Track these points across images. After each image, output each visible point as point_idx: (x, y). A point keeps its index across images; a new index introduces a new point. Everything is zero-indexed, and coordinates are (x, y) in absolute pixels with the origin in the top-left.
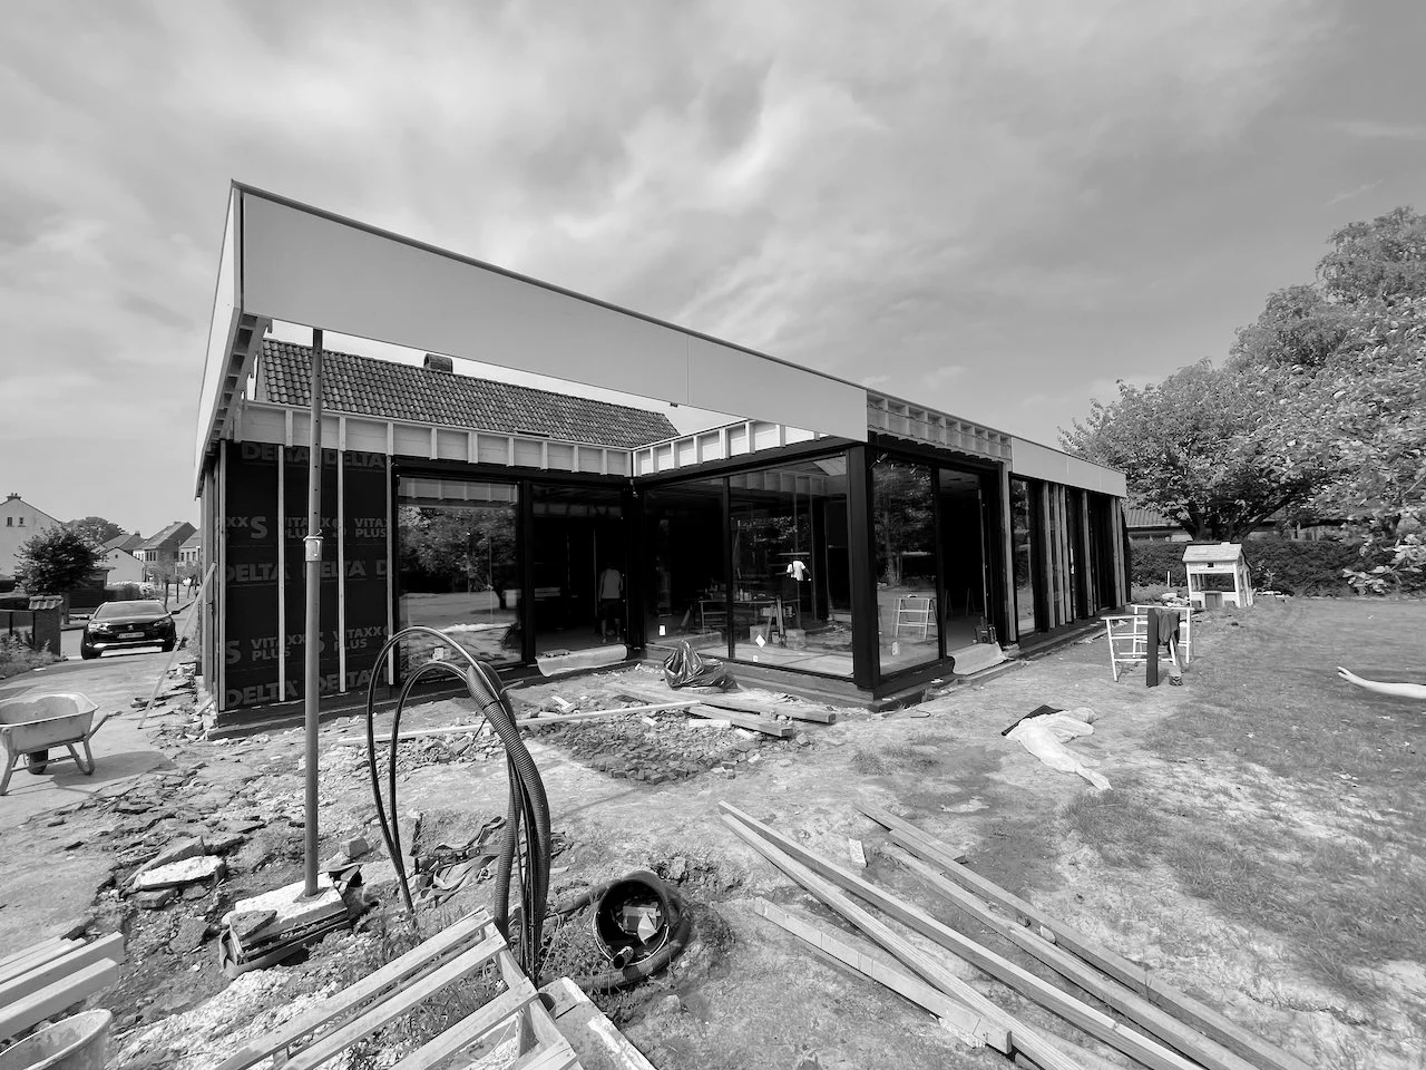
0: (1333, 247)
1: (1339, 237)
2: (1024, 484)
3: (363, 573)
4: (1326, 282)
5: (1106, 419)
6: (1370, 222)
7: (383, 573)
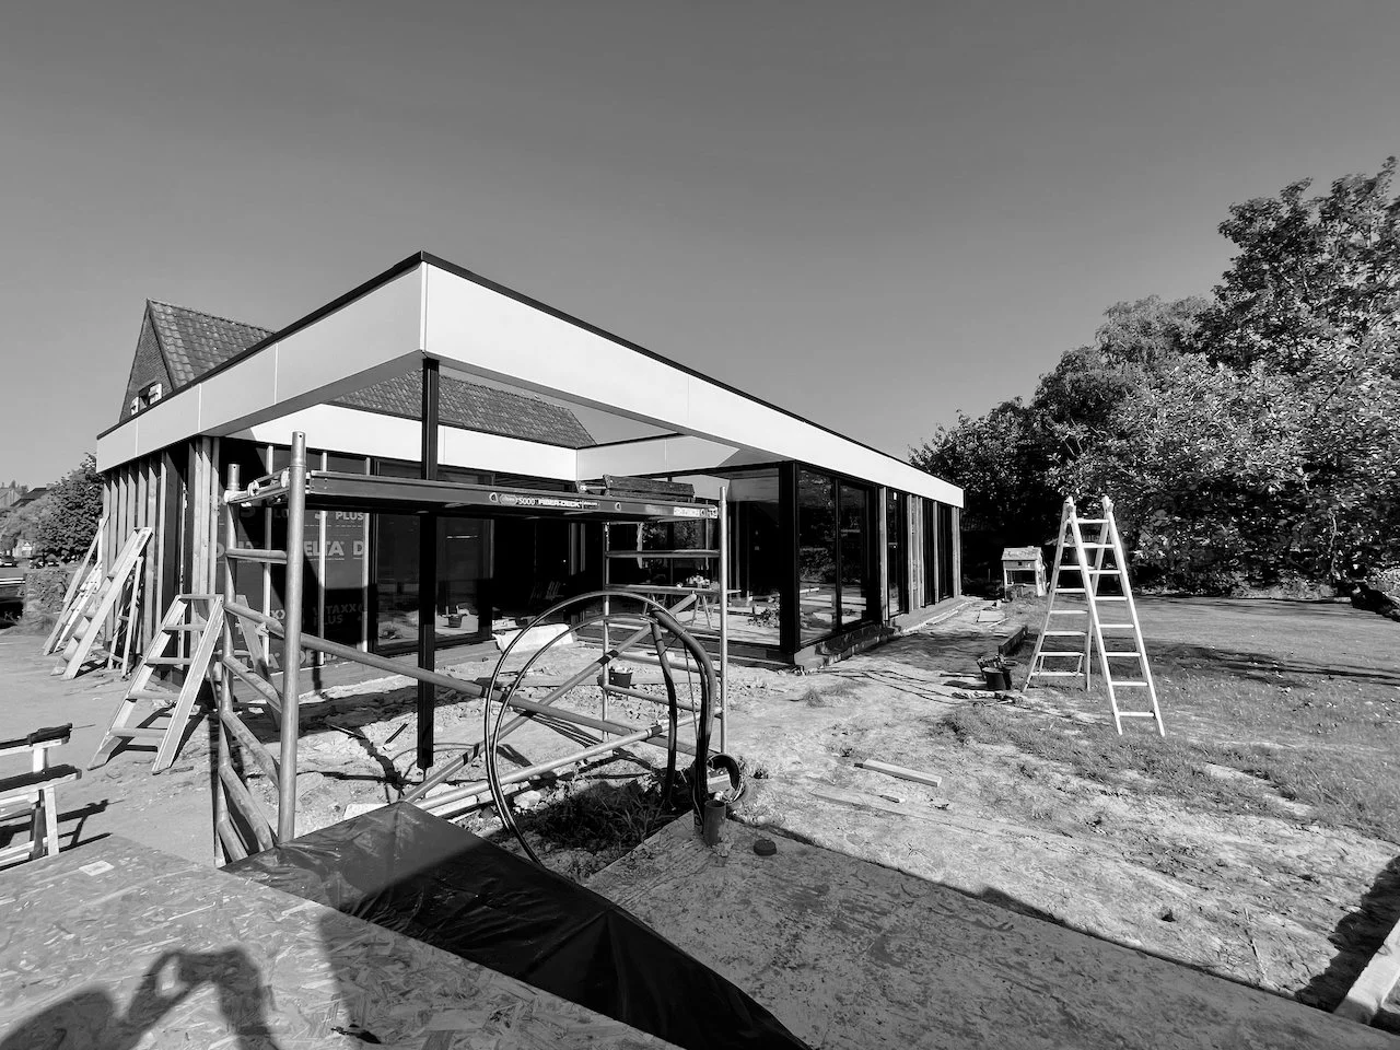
0: (1107, 320)
1: (1110, 312)
2: (895, 494)
3: (342, 554)
4: (1101, 346)
5: (947, 441)
6: (1132, 304)
7: (360, 553)
